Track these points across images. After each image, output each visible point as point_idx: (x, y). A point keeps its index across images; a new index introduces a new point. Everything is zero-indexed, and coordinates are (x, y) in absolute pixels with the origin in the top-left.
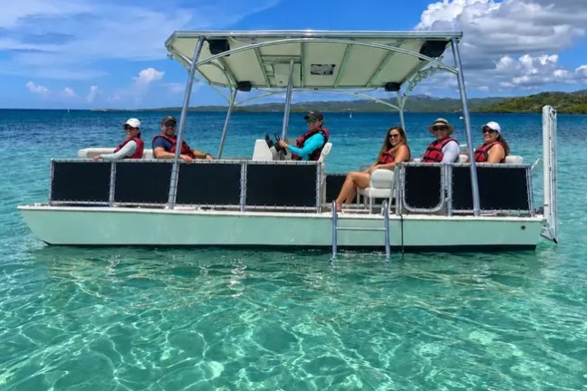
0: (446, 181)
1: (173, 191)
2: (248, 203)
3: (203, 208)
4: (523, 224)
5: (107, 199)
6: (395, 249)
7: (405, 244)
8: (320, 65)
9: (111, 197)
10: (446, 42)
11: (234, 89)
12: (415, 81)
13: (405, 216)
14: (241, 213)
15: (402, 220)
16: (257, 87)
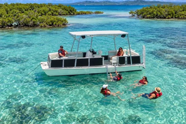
0: (126, 59)
1: (75, 65)
2: (90, 66)
5: (62, 67)
9: (63, 66)
14: (89, 68)
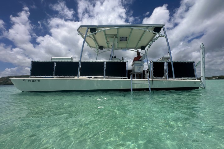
1: (79, 72)
3: (89, 78)
4: (195, 82)
6: (152, 89)
7: (154, 88)
8: (123, 37)
9: (54, 74)
10: (161, 27)
11: (98, 49)
12: (151, 44)
13: (153, 80)
15: (153, 81)
16: (105, 48)
